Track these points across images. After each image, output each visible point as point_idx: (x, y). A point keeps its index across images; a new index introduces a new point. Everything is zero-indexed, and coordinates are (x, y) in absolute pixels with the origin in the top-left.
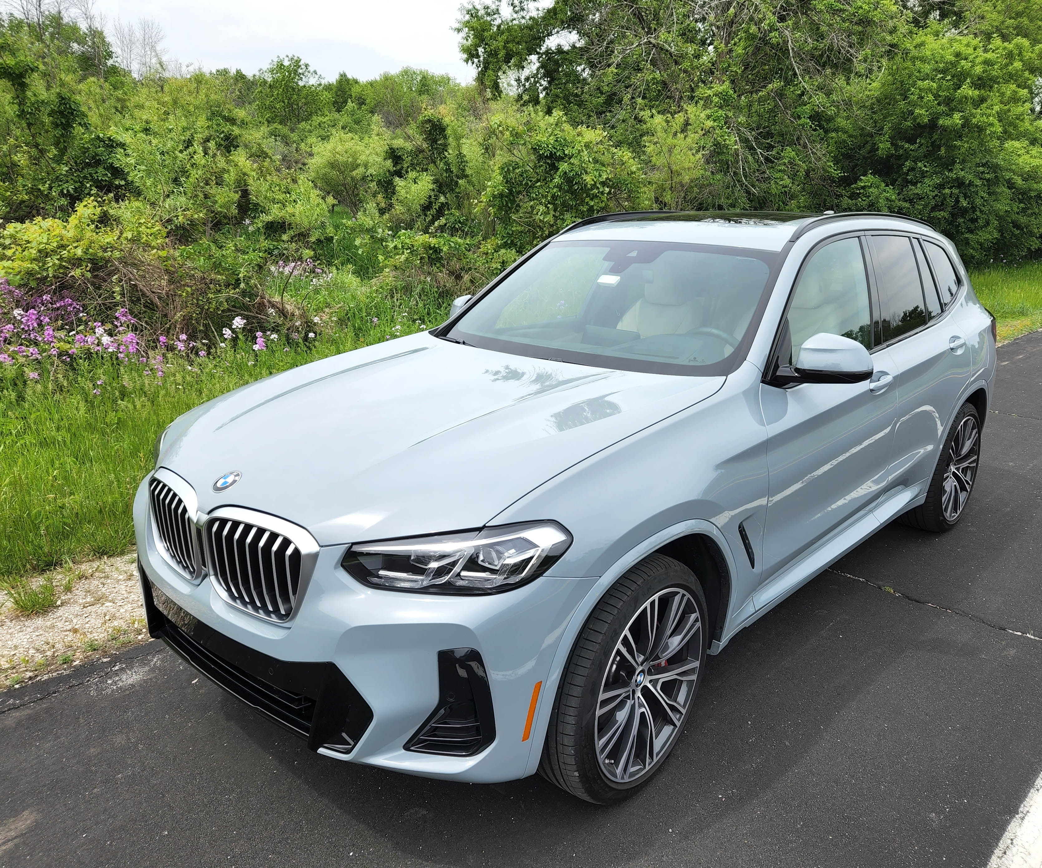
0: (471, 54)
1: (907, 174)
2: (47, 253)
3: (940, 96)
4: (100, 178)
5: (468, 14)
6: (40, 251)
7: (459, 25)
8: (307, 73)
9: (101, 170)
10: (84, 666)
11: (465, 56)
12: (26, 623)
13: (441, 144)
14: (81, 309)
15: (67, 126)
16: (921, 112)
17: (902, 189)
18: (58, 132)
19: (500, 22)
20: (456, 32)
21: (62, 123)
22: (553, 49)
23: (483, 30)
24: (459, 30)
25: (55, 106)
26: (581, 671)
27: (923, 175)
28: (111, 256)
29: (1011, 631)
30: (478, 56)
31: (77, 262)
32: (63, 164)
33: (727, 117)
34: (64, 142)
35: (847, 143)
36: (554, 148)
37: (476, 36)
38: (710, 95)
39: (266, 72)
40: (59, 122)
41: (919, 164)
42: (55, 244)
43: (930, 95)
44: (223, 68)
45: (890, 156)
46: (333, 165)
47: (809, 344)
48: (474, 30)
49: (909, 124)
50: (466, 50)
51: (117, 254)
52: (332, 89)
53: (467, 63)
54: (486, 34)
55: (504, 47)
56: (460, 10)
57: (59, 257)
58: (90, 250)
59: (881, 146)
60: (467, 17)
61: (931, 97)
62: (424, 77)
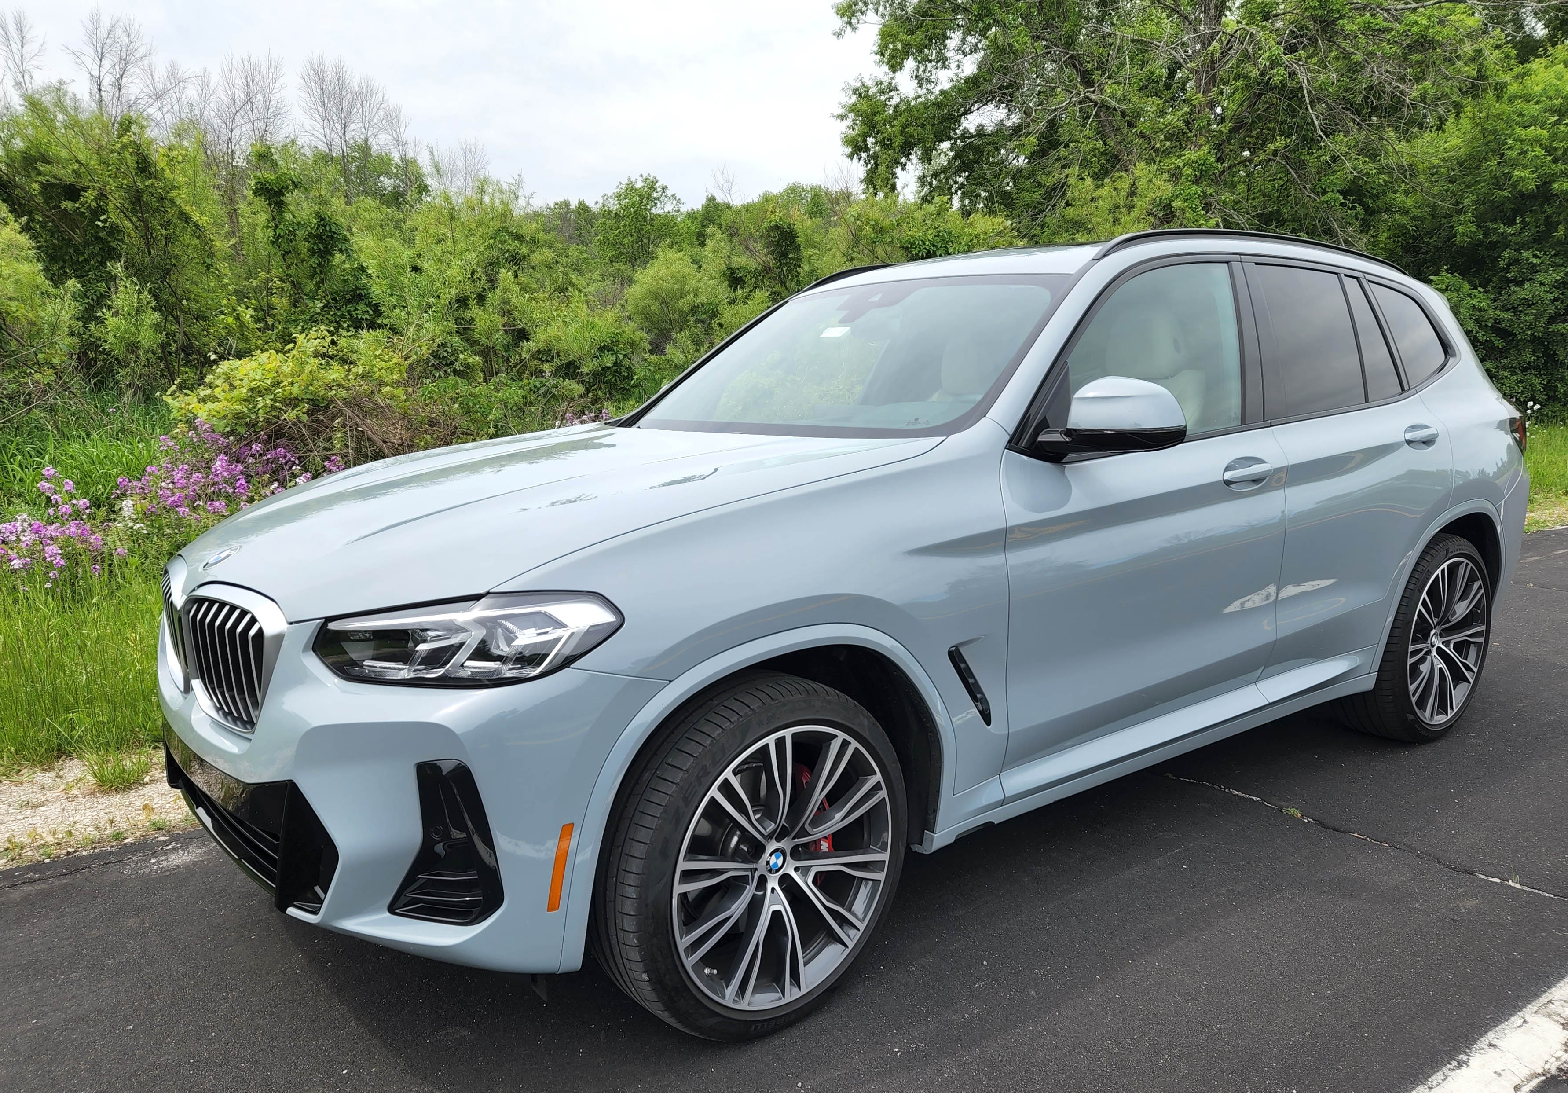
0: (857, 147)
1: (1507, 270)
2: (260, 392)
3: (1556, 149)
4: (359, 317)
5: (855, 94)
6: (252, 390)
7: (843, 110)
8: (663, 198)
9: (361, 306)
10: (135, 844)
11: (849, 150)
12: (101, 800)
13: (792, 258)
14: (297, 462)
15: (325, 253)
16: (1523, 174)
17: (1500, 293)
18: (314, 261)
19: (898, 100)
20: (839, 120)
21: (320, 249)
22: (972, 131)
23: (875, 114)
24: (842, 117)
25: (312, 229)
26: (647, 821)
27: (1534, 269)
28: (335, 395)
29: (1483, 877)
30: (866, 149)
31: (293, 402)
32: (318, 300)
33: (1205, 195)
34: (321, 272)
35: (1407, 229)
36: (934, 246)
37: (864, 123)
38: (1179, 167)
39: (611, 197)
40: (315, 248)
41: (1525, 254)
42: (269, 382)
43: (1538, 149)
44: (562, 200)
45: (1476, 245)
46: (654, 295)
47: (1089, 390)
48: (861, 115)
49: (1505, 193)
50: (847, 141)
51: (344, 393)
52: (696, 219)
53: (852, 159)
54: (878, 118)
55: (902, 133)
56: (845, 90)
57: (272, 397)
58: (311, 388)
59: (1460, 229)
60: (854, 99)
61: (1539, 151)
62: (816, 195)
